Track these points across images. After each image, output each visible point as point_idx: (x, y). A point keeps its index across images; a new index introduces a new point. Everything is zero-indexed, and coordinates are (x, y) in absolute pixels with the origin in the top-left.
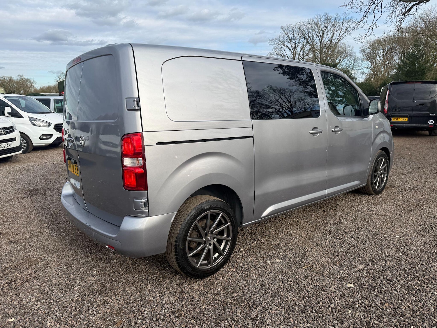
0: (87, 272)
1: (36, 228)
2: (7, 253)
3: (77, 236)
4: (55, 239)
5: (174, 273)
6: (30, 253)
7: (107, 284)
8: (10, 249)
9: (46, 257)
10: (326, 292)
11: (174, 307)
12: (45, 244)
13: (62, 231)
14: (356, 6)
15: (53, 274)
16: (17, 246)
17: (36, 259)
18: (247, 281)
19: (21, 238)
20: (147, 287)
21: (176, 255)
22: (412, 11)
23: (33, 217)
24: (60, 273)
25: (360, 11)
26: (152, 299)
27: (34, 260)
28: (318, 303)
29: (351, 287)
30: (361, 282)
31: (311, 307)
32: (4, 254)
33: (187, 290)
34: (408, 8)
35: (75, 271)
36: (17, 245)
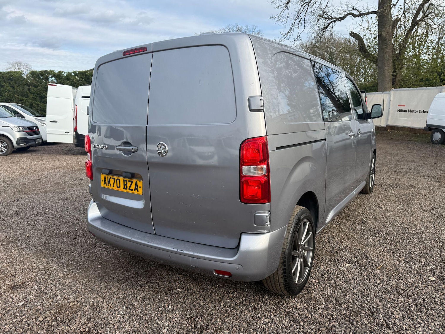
0: (160, 309)
1: (34, 265)
2: (23, 302)
3: (99, 267)
4: (74, 275)
5: (260, 294)
6: (58, 298)
7: (197, 319)
8: (21, 297)
9: (87, 299)
10: (420, 289)
11: (296, 331)
12: (67, 283)
13: (74, 264)
14: (282, 19)
15: (117, 319)
16: (29, 292)
17: (74, 303)
18: (341, 290)
19: (24, 280)
20: (246, 313)
21: (284, 273)
22: (329, 27)
23: (15, 252)
24: (125, 316)
25: (285, 24)
26: (264, 326)
27: (73, 306)
28: (424, 299)
29: (434, 281)
30: (437, 274)
31: (422, 306)
32: (20, 304)
33: (291, 309)
34: (326, 25)
35: (142, 310)
36: (28, 290)
